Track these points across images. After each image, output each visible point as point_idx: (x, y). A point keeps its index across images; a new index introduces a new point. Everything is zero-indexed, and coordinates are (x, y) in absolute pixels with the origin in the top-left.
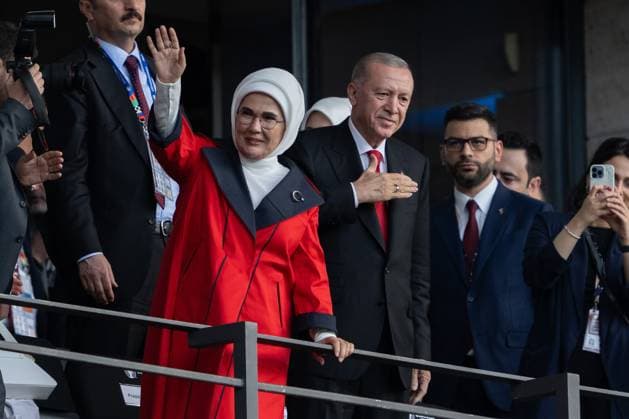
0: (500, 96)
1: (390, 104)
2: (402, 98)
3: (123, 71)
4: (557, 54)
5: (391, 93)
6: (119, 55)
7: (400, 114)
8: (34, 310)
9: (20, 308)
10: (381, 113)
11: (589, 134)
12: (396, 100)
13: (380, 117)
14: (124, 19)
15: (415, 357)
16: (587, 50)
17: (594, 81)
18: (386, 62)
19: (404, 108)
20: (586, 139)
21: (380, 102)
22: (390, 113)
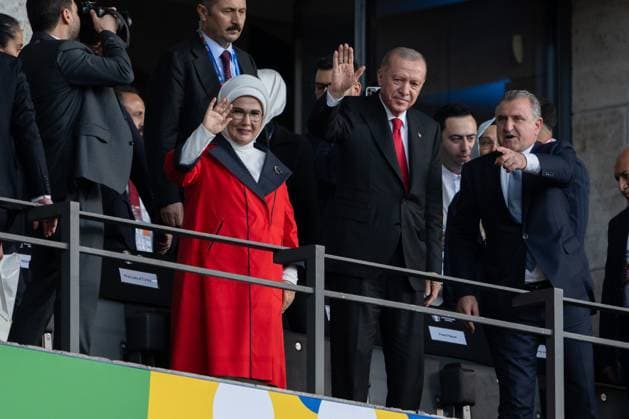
0: (507, 81)
1: (403, 88)
2: (413, 83)
3: (218, 62)
4: (551, 55)
5: (404, 80)
6: (217, 51)
7: (411, 95)
8: (151, 232)
9: (141, 231)
10: (397, 94)
11: (574, 110)
12: (408, 85)
13: (395, 97)
14: (229, 29)
15: (427, 271)
16: (574, 49)
17: (579, 72)
18: (403, 56)
19: (416, 92)
20: (571, 114)
21: (396, 86)
22: (403, 95)
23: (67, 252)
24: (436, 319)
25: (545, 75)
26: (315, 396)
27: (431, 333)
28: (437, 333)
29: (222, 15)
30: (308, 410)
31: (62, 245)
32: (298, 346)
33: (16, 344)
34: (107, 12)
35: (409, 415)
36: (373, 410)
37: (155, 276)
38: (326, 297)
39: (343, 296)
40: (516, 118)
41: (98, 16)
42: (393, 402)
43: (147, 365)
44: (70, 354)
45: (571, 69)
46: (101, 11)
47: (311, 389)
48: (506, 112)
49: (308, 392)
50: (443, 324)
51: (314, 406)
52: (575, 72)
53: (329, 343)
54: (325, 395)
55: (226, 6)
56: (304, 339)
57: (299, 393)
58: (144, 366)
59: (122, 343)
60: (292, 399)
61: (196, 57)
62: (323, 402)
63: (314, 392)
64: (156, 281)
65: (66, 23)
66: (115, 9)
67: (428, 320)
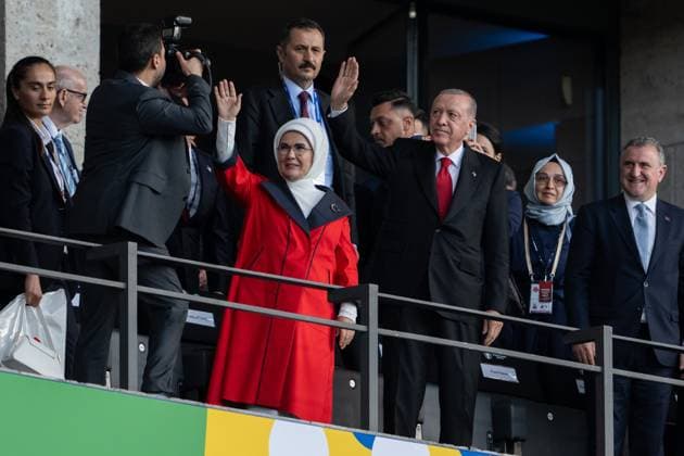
1: (440, 119)
7: (450, 126)
10: (436, 126)
13: (435, 130)
23: (124, 292)
24: (488, 356)
25: (594, 117)
26: (369, 433)
27: (483, 370)
28: (488, 371)
29: (294, 53)
30: (362, 446)
31: (119, 285)
32: (352, 384)
33: (75, 382)
34: (193, 55)
35: (462, 451)
36: (426, 446)
37: (211, 315)
38: (380, 336)
39: (397, 334)
40: (643, 165)
41: (186, 59)
42: (446, 438)
43: (204, 402)
44: (129, 392)
45: (619, 110)
46: (188, 54)
47: (365, 426)
48: (634, 158)
49: (362, 428)
50: (494, 361)
51: (368, 442)
52: (624, 114)
53: (382, 380)
54: (379, 431)
55: (297, 43)
56: (358, 376)
57: (354, 430)
58: (201, 404)
59: (180, 381)
60: (346, 436)
61: (272, 96)
62: (377, 438)
63: (368, 429)
64: (212, 320)
65: (154, 68)
66: (199, 51)
67: (482, 357)
